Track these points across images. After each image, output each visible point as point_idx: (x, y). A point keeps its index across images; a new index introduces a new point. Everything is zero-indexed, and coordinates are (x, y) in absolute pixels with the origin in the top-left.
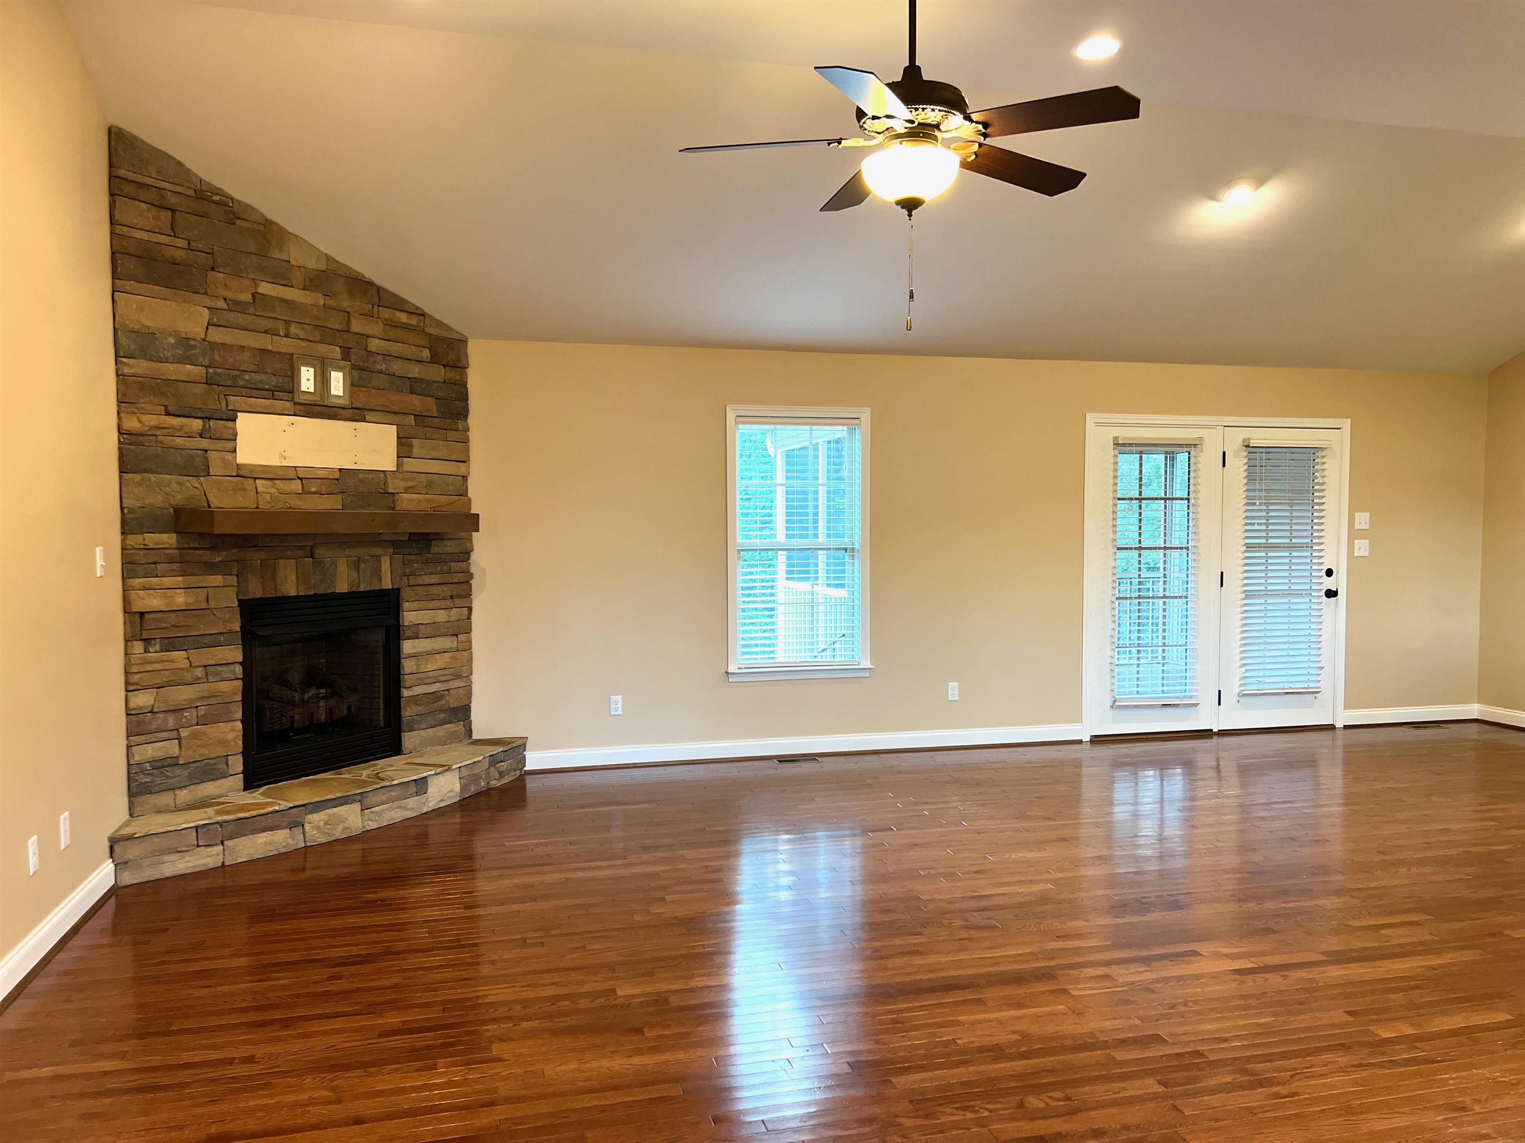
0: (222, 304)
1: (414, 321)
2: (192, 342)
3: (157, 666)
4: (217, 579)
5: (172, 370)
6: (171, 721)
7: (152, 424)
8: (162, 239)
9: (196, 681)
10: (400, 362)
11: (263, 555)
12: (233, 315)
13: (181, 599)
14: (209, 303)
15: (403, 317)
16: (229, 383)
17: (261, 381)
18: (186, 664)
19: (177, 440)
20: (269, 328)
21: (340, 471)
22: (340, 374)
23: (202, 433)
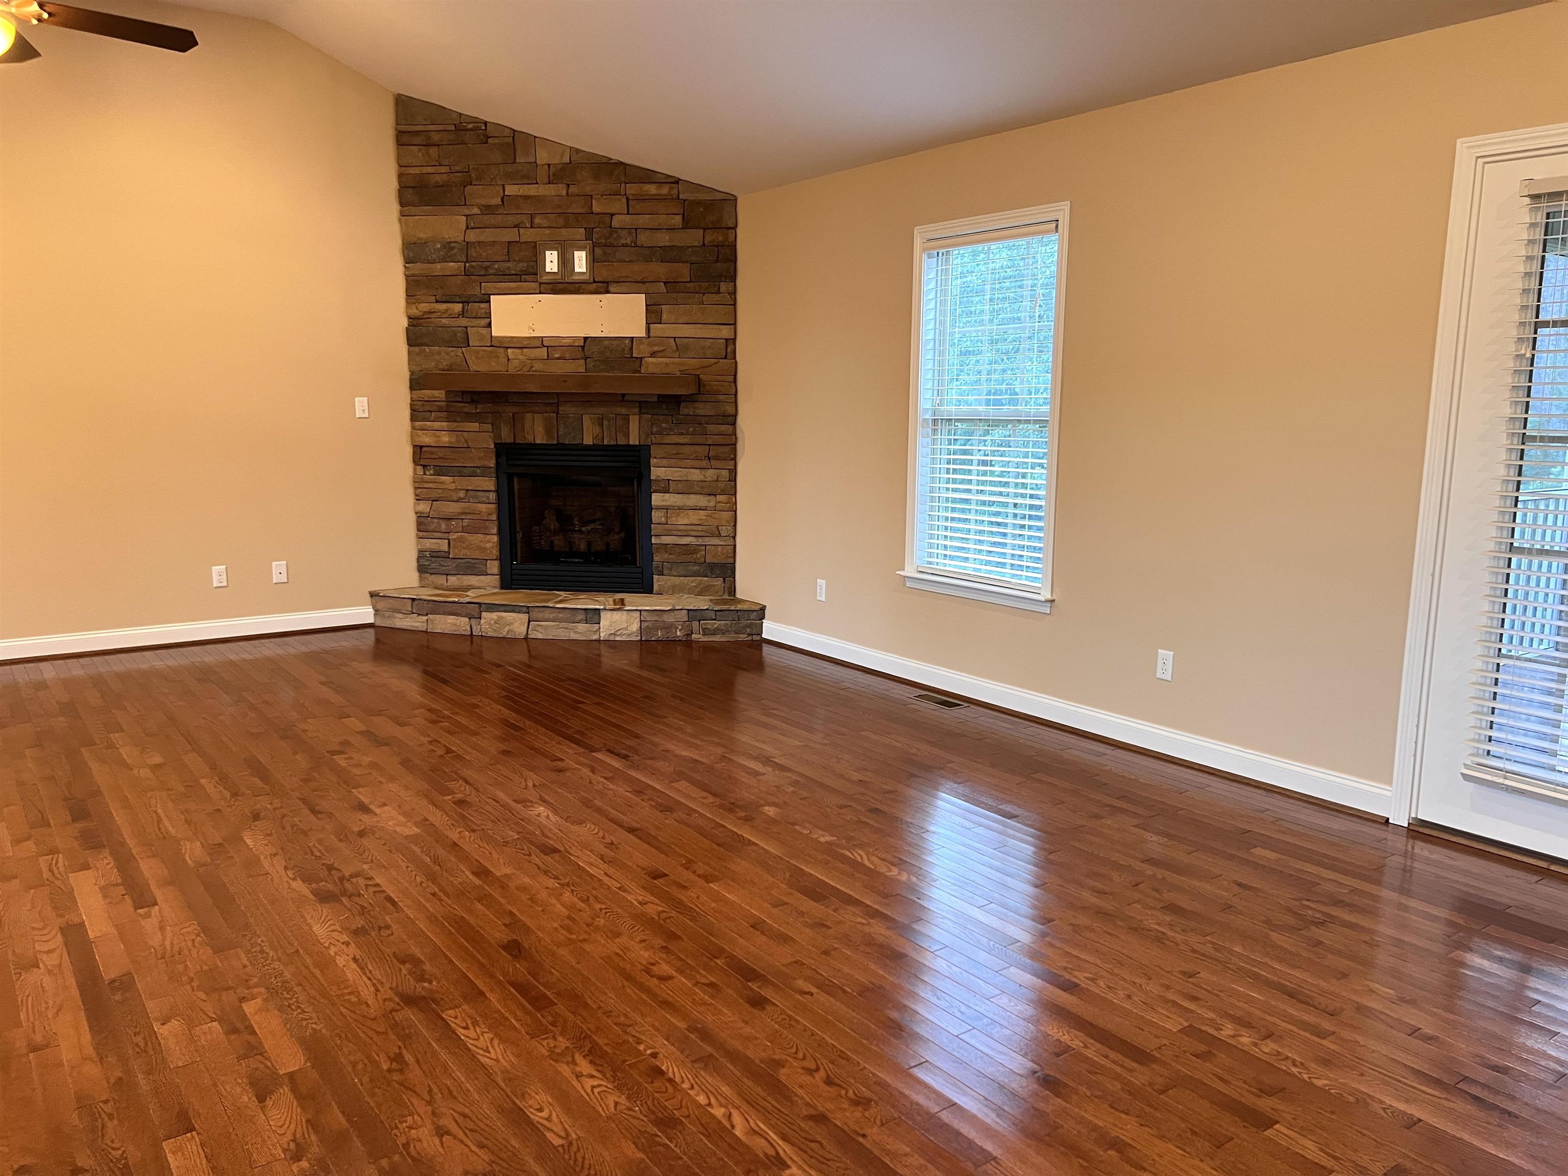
0: (476, 210)
1: (665, 190)
2: (452, 245)
3: (431, 485)
4: (475, 426)
5: (438, 268)
6: (443, 526)
7: (425, 310)
8: (430, 170)
9: (458, 500)
10: (648, 233)
11: (515, 409)
12: (485, 217)
13: (445, 439)
14: (467, 212)
15: (652, 189)
16: (483, 273)
17: (509, 268)
18: (453, 486)
19: (444, 321)
20: (517, 222)
21: (586, 339)
22: (583, 254)
23: (463, 314)
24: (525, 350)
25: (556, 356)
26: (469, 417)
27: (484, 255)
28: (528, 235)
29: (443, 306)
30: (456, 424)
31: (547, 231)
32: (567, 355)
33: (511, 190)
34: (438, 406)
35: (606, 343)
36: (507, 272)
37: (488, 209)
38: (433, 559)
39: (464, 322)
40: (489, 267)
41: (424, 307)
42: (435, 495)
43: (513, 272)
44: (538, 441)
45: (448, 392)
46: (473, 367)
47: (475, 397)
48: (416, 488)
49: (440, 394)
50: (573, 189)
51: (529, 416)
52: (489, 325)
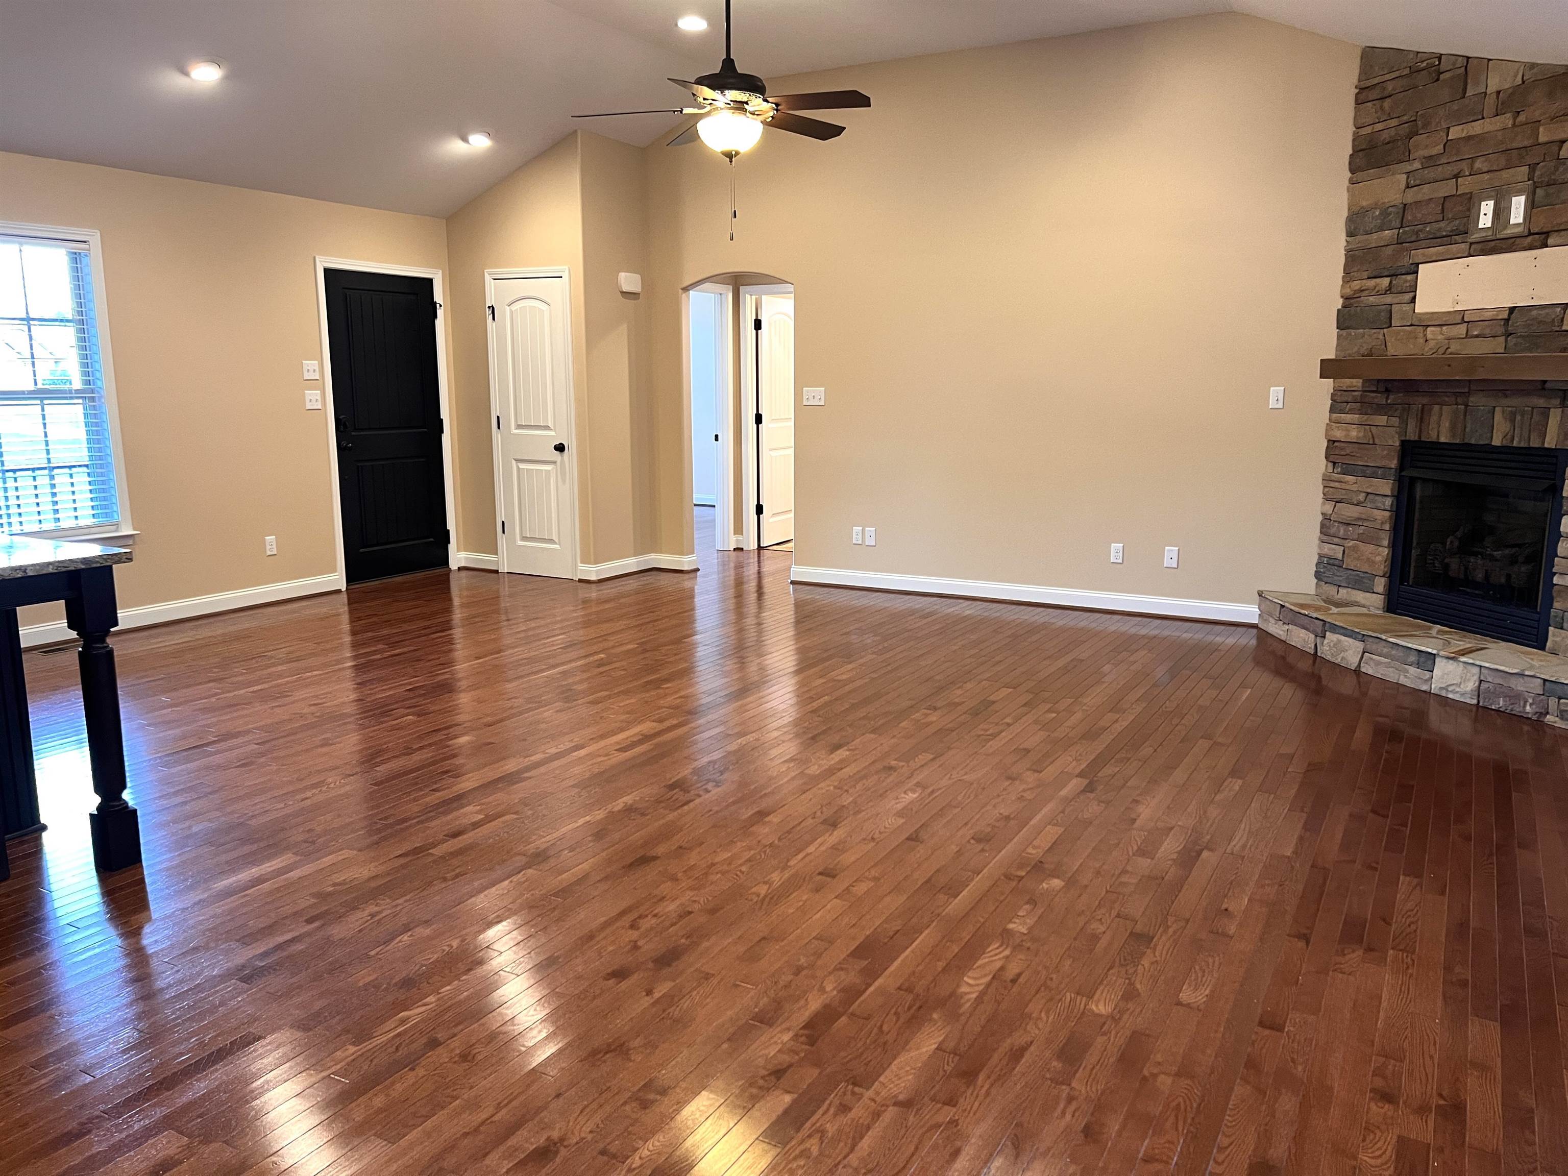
0: (1417, 165)
2: (1390, 209)
3: (1337, 485)
4: (1382, 420)
5: (1374, 239)
6: (1341, 532)
7: (1358, 288)
9: (1357, 504)
12: (1426, 171)
13: (1354, 433)
14: (1409, 168)
16: (1413, 238)
17: (1440, 229)
18: (1355, 488)
19: (1371, 299)
20: (1456, 172)
21: (1512, 310)
22: (1522, 199)
23: (1389, 290)
24: (1444, 328)
25: (1476, 333)
26: (1380, 409)
27: (1419, 216)
28: (1466, 184)
29: (1372, 282)
30: (1366, 417)
31: (1486, 176)
32: (1487, 331)
33: (1455, 133)
34: (1353, 396)
35: (1534, 313)
36: (1438, 235)
37: (1430, 161)
38: (1329, 567)
39: (1388, 299)
40: (1421, 231)
41: (1356, 285)
42: (1339, 496)
43: (1444, 233)
44: (1443, 439)
45: (1365, 381)
46: (1391, 351)
47: (1387, 386)
48: (1325, 487)
49: (1357, 383)
50: (1522, 118)
51: (1436, 408)
52: (1413, 300)
